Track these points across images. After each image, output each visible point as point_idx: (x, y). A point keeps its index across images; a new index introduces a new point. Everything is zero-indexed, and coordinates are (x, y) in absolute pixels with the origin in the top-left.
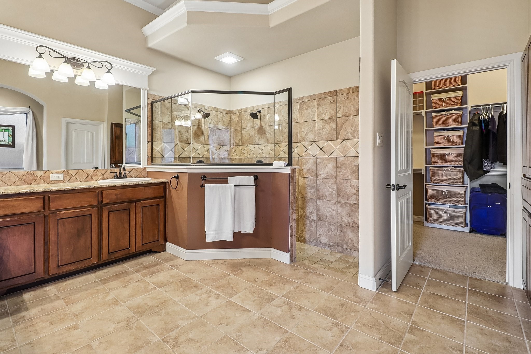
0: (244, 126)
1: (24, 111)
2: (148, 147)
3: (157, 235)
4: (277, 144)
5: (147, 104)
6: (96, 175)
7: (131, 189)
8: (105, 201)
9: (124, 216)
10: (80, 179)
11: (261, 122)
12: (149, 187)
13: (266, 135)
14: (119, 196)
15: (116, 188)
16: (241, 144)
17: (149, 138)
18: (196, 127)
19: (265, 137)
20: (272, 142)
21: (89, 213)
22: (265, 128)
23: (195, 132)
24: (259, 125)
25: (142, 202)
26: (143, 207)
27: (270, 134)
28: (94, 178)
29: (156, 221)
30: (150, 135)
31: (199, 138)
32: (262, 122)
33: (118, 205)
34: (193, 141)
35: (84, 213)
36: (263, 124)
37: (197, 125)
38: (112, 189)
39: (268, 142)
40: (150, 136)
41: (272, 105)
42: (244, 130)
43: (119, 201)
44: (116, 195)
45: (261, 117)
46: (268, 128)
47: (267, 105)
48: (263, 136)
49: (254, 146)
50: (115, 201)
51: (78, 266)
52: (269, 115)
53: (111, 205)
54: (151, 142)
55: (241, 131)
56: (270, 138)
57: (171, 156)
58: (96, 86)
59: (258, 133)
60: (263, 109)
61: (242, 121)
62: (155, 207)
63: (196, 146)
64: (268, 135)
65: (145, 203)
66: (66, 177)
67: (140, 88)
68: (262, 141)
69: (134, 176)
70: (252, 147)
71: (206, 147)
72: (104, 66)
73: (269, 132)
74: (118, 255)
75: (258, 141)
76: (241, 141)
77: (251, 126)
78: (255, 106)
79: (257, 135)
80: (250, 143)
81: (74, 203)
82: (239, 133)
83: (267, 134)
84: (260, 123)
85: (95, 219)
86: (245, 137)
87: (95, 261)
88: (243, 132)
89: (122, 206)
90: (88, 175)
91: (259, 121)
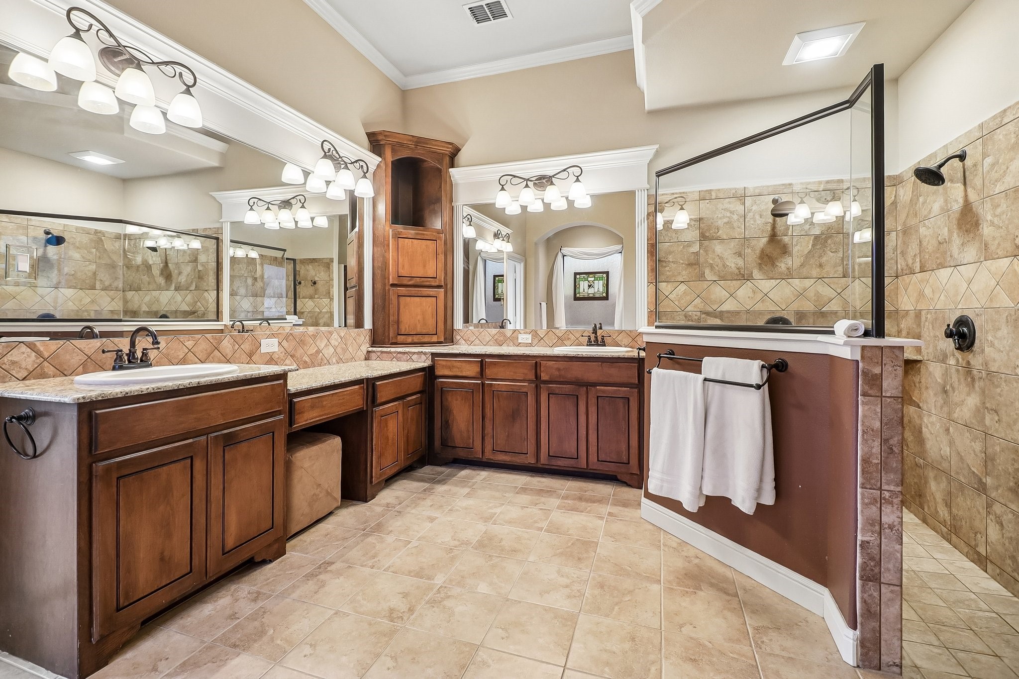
0: (926, 213)
1: (617, 250)
2: (649, 293)
3: (624, 453)
4: (1015, 256)
5: (646, 214)
6: (569, 339)
7: (580, 363)
8: (544, 377)
9: (570, 405)
10: (550, 343)
11: (966, 191)
12: (611, 364)
13: (981, 230)
14: (563, 373)
15: (560, 360)
16: (918, 269)
17: (651, 276)
18: (765, 240)
19: (977, 238)
20: (998, 251)
21: (525, 390)
22: (978, 208)
23: (762, 251)
24: (961, 201)
25: (597, 387)
26: (600, 396)
27: (992, 224)
28: (565, 342)
29: (624, 427)
30: (652, 270)
31: (773, 264)
32: (969, 190)
33: (561, 386)
34: (756, 274)
35: (520, 389)
36: (973, 196)
37: (767, 234)
38: (554, 359)
39: (987, 254)
40: (652, 272)
41: (998, 120)
42: (925, 225)
43: (562, 380)
44: (559, 370)
45: (967, 174)
46: (988, 206)
47: (981, 126)
48: (972, 235)
49: (950, 270)
50: (556, 380)
51: (513, 458)
52: (988, 161)
53: (553, 384)
54: (655, 284)
55: (917, 231)
56: (994, 238)
57: (698, 308)
58: (576, 205)
59: (960, 226)
60: (971, 146)
61: (921, 199)
62: (622, 400)
63: (766, 285)
64: (986, 230)
65: (604, 391)
66: (535, 339)
67: (634, 190)
68: (971, 253)
69: (624, 344)
70: (944, 273)
71: (797, 286)
72: (571, 175)
73: (989, 217)
74: (561, 463)
75: (959, 254)
76: (918, 260)
77: (942, 209)
78: (951, 143)
79: (955, 235)
80: (939, 261)
81: (508, 373)
82: (914, 237)
83: (985, 228)
84: (962, 194)
85: (531, 399)
86: (928, 245)
87: (530, 460)
88: (922, 230)
89: (567, 388)
90: (559, 338)
91: (962, 187)
